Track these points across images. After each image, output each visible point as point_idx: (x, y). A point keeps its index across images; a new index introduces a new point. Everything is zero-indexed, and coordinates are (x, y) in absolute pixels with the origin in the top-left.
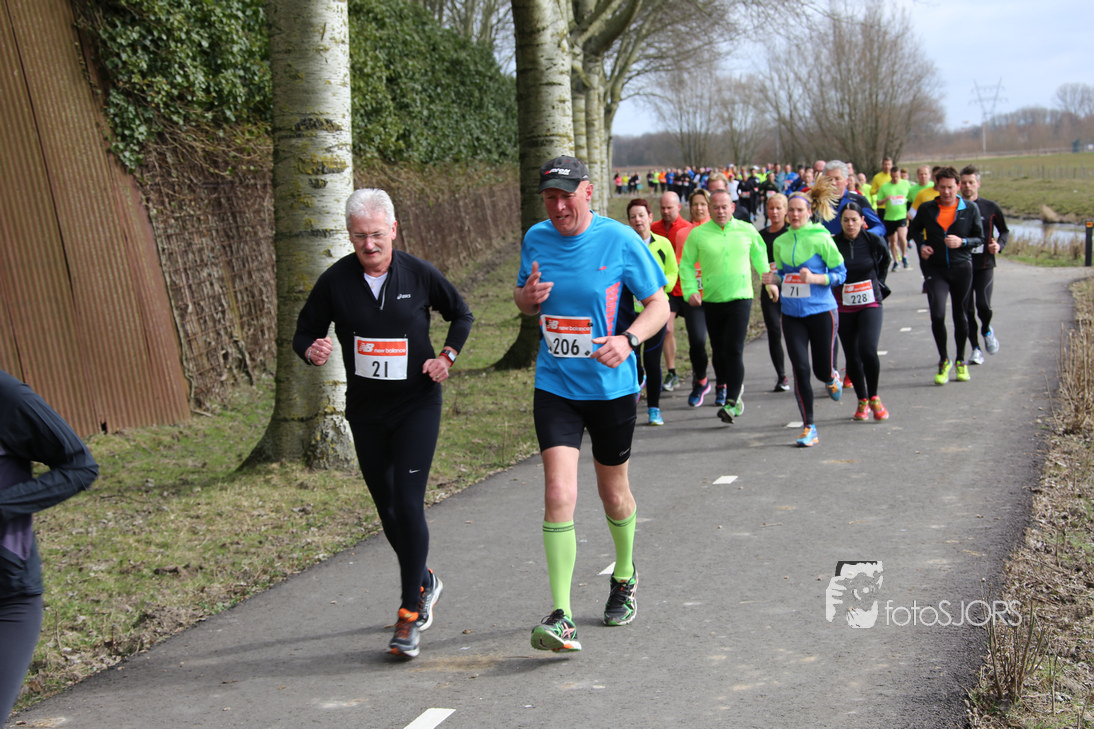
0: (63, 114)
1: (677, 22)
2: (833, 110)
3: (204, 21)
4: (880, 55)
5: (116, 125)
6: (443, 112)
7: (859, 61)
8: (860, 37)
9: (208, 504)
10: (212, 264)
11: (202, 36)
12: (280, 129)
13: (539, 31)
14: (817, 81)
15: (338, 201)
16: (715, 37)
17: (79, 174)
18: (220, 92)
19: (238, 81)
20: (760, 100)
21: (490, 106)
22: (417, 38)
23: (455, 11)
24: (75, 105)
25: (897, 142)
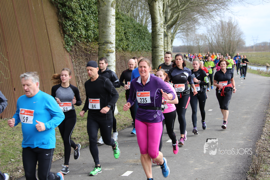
0: (55, 40)
1: (187, 22)
2: (221, 42)
3: (85, 20)
4: (231, 30)
5: (66, 42)
6: (136, 40)
7: (227, 31)
8: (227, 26)
9: (82, 124)
10: (85, 72)
11: (85, 23)
12: (100, 43)
13: (157, 23)
14: (217, 35)
15: (112, 59)
16: (195, 25)
17: (58, 52)
18: (88, 35)
19: (92, 33)
20: (205, 39)
21: (146, 39)
22: (131, 24)
23: (139, 19)
24: (57, 38)
25: (235, 49)
